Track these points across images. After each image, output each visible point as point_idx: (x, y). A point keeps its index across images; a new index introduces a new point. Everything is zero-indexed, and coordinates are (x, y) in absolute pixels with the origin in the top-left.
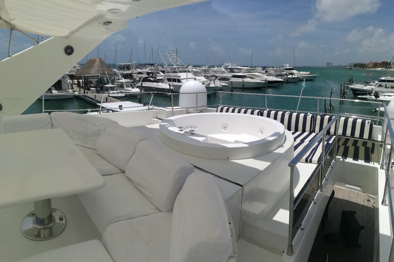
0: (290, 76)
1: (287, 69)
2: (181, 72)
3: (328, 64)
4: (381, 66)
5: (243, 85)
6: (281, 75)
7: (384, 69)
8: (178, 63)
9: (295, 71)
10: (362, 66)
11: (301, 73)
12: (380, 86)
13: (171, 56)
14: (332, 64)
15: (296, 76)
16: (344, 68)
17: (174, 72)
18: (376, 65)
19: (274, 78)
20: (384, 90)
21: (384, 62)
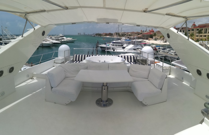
0: (63, 40)
1: (61, 37)
2: (12, 39)
3: (79, 34)
4: (109, 35)
5: (42, 45)
6: (58, 40)
7: (110, 37)
8: (9, 34)
9: (65, 38)
10: (100, 35)
11: (68, 38)
12: (113, 45)
13: (5, 30)
14: (81, 33)
15: (66, 40)
16: (91, 36)
17: (8, 39)
18: (106, 35)
19: (55, 41)
20: (116, 47)
21: (110, 33)
